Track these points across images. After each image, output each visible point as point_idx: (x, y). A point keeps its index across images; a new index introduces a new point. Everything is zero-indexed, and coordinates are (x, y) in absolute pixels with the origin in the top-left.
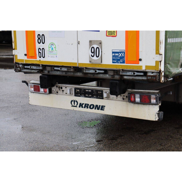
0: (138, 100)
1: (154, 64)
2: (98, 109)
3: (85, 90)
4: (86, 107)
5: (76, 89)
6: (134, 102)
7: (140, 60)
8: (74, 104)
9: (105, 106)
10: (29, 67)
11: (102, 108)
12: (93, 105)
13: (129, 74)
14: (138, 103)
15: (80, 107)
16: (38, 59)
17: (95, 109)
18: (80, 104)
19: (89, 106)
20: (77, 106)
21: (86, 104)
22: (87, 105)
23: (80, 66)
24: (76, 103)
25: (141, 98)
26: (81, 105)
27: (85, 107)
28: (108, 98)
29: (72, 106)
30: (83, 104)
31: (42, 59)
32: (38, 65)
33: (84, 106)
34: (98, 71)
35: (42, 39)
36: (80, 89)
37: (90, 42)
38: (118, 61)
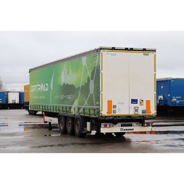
0: (146, 125)
1: (154, 113)
2: (131, 130)
3: (125, 124)
5: (121, 124)
6: (145, 126)
7: (151, 112)
10: (109, 117)
12: (129, 129)
13: (147, 117)
14: (146, 126)
21: (126, 129)
24: (122, 129)
28: (134, 126)
29: (121, 131)
31: (114, 114)
32: (113, 116)
34: (137, 117)
35: (115, 107)
36: (123, 124)
37: (135, 107)
38: (144, 113)
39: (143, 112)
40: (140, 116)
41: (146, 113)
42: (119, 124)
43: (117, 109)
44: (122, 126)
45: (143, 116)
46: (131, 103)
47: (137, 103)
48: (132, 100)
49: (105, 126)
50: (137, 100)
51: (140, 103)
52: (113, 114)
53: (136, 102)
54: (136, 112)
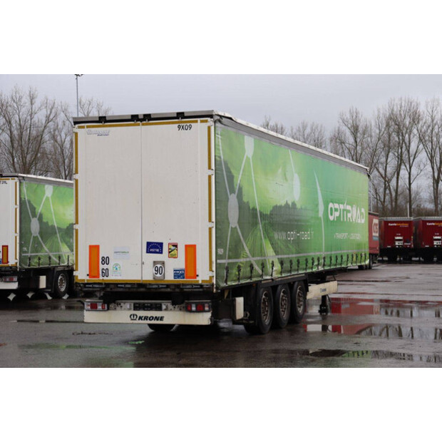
0: (194, 309)
1: (208, 279)
2: (158, 320)
3: (144, 304)
4: (146, 319)
5: (134, 304)
6: (191, 311)
7: (198, 276)
8: (134, 318)
9: (164, 317)
10: (91, 286)
11: (162, 318)
12: (153, 317)
13: (188, 287)
14: (194, 312)
15: (139, 320)
16: (101, 278)
17: (155, 320)
19: (148, 318)
20: (136, 319)
21: (145, 317)
23: (145, 282)
24: (135, 316)
25: (196, 307)
26: (140, 318)
27: (144, 320)
28: (166, 309)
29: (131, 320)
31: (105, 278)
32: (101, 284)
33: (143, 318)
34: (160, 286)
35: (106, 260)
36: (139, 304)
37: (155, 263)
38: (179, 277)
39: (178, 274)
41: (184, 278)
42: (128, 305)
43: (110, 267)
44: (136, 308)
45: (178, 286)
46: (147, 252)
47: (162, 253)
48: (149, 244)
50: (161, 244)
51: (169, 252)
53: (158, 250)
54: (158, 275)
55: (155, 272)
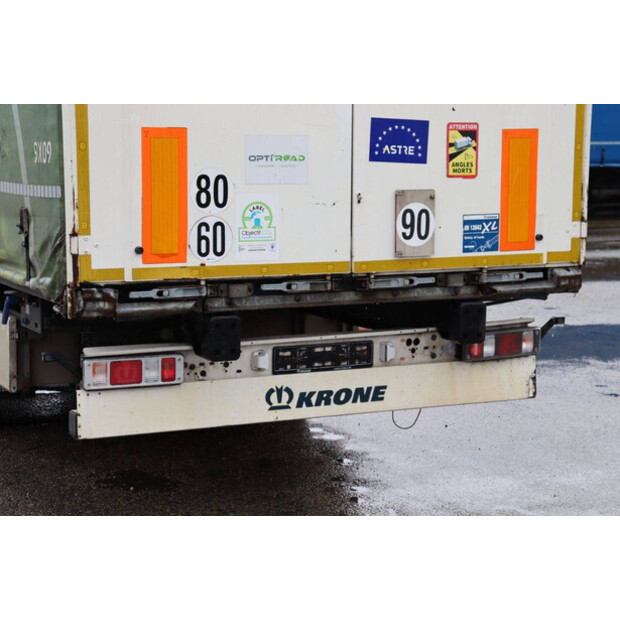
0: (489, 349)
1: (567, 247)
2: (365, 399)
3: (310, 348)
4: (323, 402)
6: (480, 359)
7: (540, 238)
8: (280, 401)
9: (385, 387)
11: (378, 394)
12: (348, 392)
13: (505, 278)
14: (490, 359)
15: (299, 405)
16: (195, 261)
17: (355, 401)
18: (302, 395)
19: (332, 398)
20: (290, 405)
21: (321, 393)
22: (325, 395)
23: (357, 271)
24: (285, 396)
25: (498, 344)
26: (305, 400)
27: (318, 403)
28: (386, 362)
29: (272, 409)
30: (312, 394)
31: (212, 260)
32: (195, 283)
33: (314, 399)
34: (417, 281)
35: (214, 190)
36: (293, 349)
37: (400, 196)
38: (478, 244)
39: (477, 234)
40: (442, 279)
41: (495, 248)
42: (258, 352)
43: (232, 215)
44: (280, 365)
45: (472, 277)
46: (373, 158)
47: (423, 160)
48: (378, 125)
49: (126, 376)
50: (422, 127)
51: (451, 157)
52: (193, 260)
53: (410, 150)
54: (415, 241)
55: (401, 229)
